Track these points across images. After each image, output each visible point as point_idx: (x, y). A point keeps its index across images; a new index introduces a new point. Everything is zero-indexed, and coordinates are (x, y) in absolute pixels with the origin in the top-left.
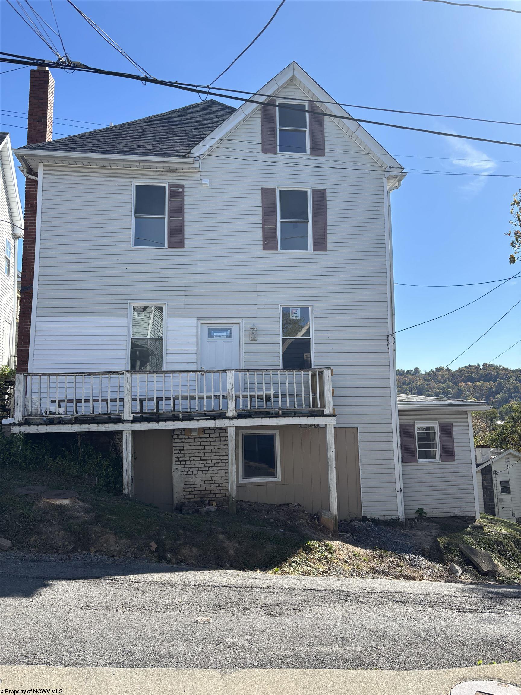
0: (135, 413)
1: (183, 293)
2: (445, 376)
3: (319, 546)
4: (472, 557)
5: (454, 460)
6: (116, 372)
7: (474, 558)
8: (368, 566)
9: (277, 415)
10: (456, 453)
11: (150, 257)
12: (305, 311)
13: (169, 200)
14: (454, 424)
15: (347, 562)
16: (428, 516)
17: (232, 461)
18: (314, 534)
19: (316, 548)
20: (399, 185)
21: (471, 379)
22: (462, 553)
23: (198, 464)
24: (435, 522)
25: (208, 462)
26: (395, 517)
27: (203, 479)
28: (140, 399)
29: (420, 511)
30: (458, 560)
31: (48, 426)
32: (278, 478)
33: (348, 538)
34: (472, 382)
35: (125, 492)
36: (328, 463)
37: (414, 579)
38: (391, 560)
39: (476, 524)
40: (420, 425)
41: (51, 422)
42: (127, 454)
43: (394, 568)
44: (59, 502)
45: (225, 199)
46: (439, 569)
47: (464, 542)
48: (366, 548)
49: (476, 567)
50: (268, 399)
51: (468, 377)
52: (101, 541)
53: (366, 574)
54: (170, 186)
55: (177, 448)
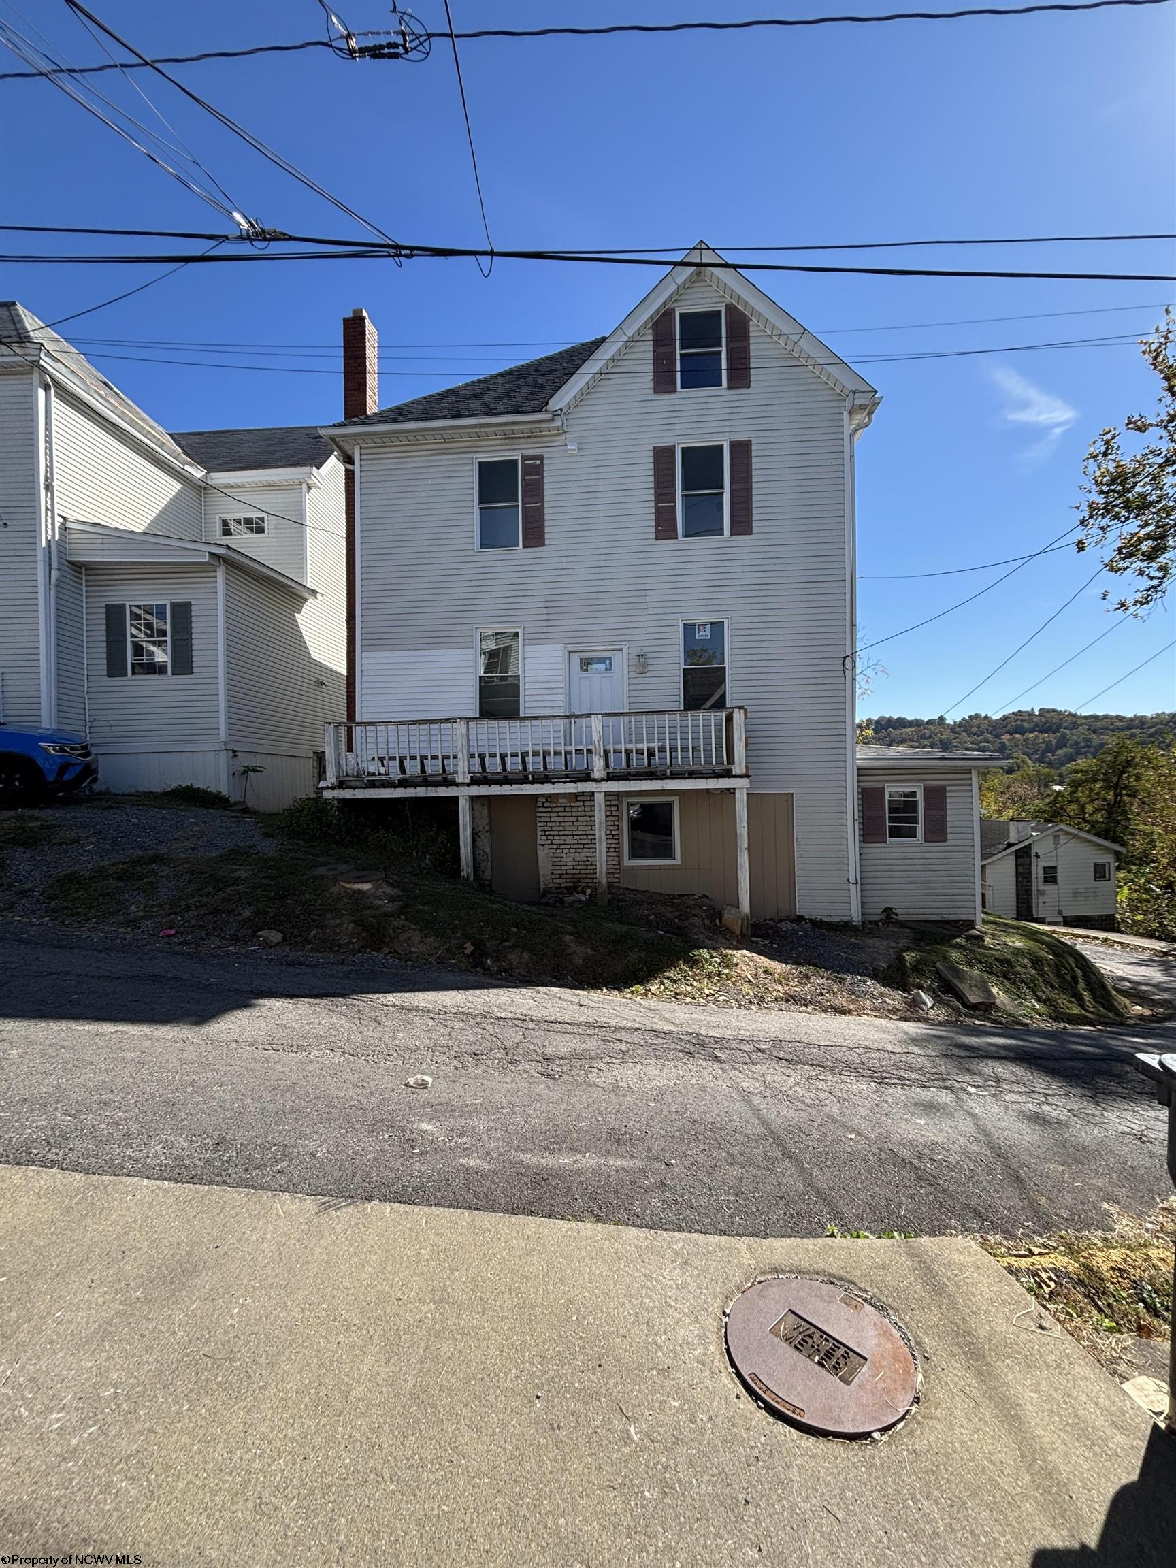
0: (474, 773)
1: (545, 611)
2: (983, 727)
3: (712, 957)
4: (955, 981)
5: (946, 840)
6: (446, 720)
7: (958, 984)
8: (781, 989)
9: (663, 776)
10: (949, 830)
11: (499, 563)
12: (717, 627)
13: (523, 480)
14: (948, 788)
15: (750, 981)
16: (900, 918)
17: (600, 838)
18: (710, 939)
19: (706, 960)
20: (870, 420)
21: (1020, 730)
22: (939, 975)
23: (569, 840)
24: (909, 928)
25: (582, 837)
26: (846, 919)
27: (577, 859)
28: (501, 754)
29: (888, 911)
30: (930, 986)
31: (367, 790)
32: (677, 861)
33: (765, 946)
34: (1022, 734)
35: (464, 874)
36: (736, 842)
37: (849, 1012)
38: (820, 981)
39: (974, 932)
40: (893, 789)
41: (372, 785)
42: (465, 826)
43: (822, 994)
44: (356, 887)
45: (601, 470)
46: (895, 998)
47: (945, 958)
48: (787, 963)
49: (960, 997)
50: (651, 754)
51: (1017, 726)
52: (402, 939)
53: (772, 1002)
54: (524, 458)
55: (543, 819)
